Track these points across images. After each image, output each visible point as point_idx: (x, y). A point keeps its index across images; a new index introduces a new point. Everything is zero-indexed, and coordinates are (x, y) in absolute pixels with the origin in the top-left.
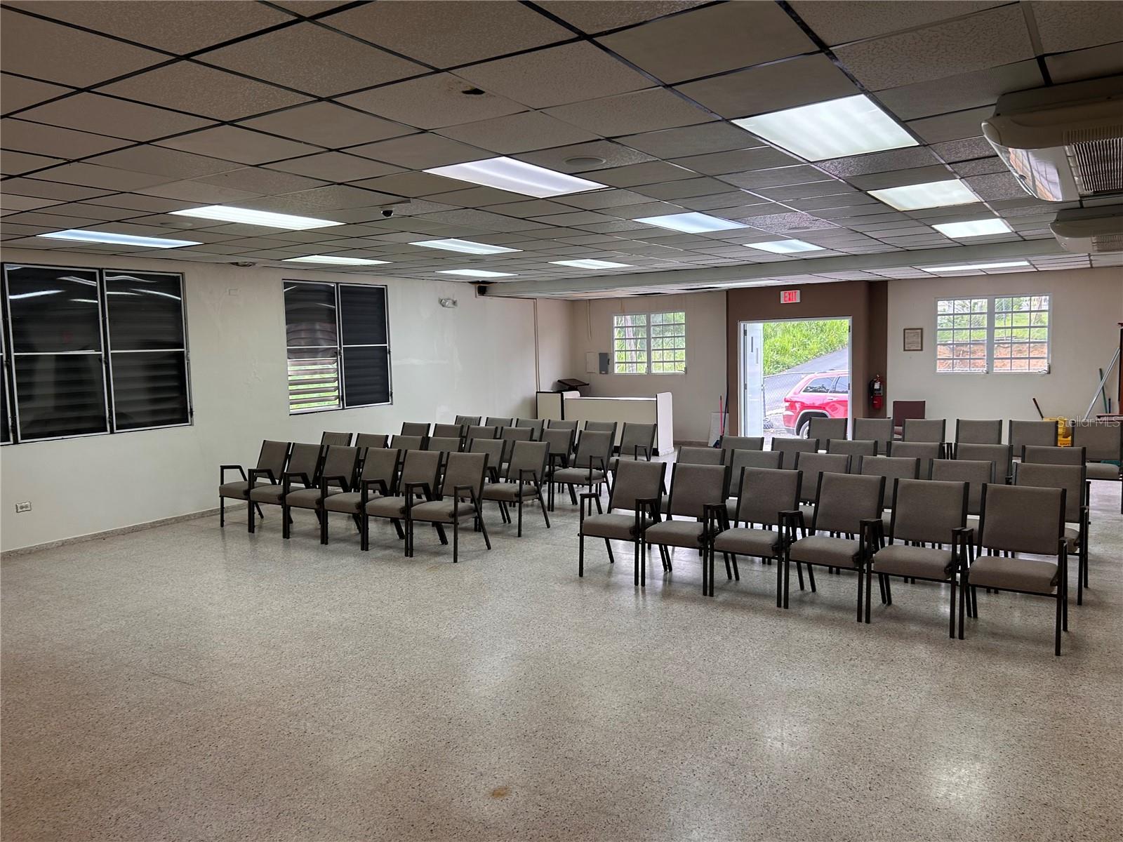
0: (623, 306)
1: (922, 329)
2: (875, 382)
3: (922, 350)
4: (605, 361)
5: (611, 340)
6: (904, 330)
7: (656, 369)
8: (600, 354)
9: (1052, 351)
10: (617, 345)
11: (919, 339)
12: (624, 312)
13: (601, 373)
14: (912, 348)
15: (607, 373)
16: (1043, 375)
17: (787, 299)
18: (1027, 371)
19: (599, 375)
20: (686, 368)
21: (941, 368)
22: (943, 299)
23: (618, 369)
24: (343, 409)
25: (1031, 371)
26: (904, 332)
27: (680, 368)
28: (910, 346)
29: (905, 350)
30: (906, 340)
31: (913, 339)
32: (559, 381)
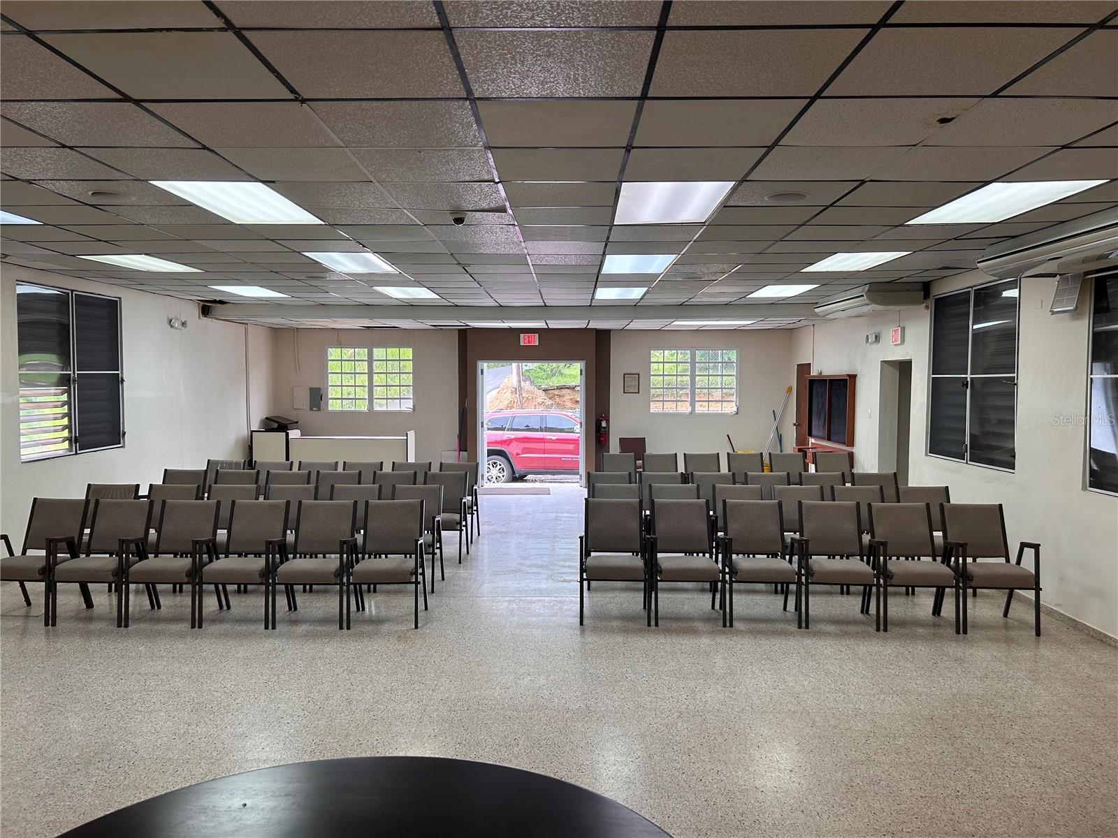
0: (342, 338)
1: (639, 374)
2: (601, 420)
3: (639, 393)
4: (317, 397)
5: (324, 373)
6: (624, 374)
7: (379, 407)
8: (310, 389)
9: (739, 395)
10: (332, 379)
11: (636, 382)
12: (340, 344)
13: (311, 410)
14: (630, 391)
15: (319, 410)
16: (733, 415)
17: (527, 341)
18: (720, 412)
19: (309, 411)
20: (414, 406)
21: (655, 408)
22: (657, 349)
23: (334, 406)
24: (76, 454)
25: (723, 412)
26: (624, 377)
27: (407, 406)
28: (628, 388)
29: (624, 392)
30: (626, 384)
31: (631, 382)
32: (266, 418)
